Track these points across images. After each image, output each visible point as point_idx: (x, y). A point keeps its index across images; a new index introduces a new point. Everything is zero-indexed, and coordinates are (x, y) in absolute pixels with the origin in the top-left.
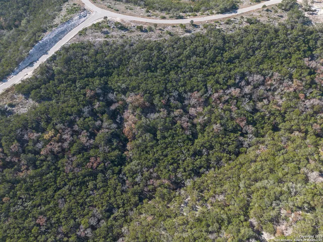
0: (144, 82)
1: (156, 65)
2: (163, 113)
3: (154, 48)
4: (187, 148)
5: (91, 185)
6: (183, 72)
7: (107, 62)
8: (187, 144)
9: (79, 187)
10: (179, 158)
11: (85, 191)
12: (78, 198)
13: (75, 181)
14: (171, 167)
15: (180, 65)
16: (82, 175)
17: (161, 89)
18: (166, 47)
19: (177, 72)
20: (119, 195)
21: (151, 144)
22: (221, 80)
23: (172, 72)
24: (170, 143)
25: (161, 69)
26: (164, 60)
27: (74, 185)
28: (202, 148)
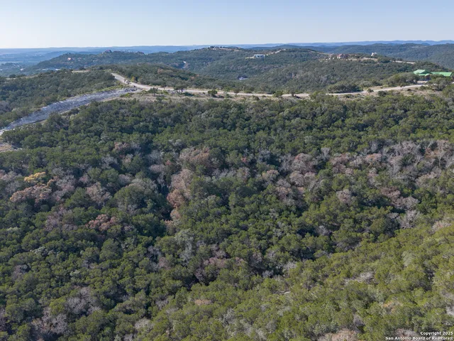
4: (286, 221)
5: (87, 253)
8: (287, 216)
10: (269, 233)
13: (58, 243)
15: (273, 126)
16: (75, 235)
19: (269, 133)
21: (216, 210)
22: (344, 145)
23: (260, 133)
24: (253, 212)
25: (243, 129)
26: (248, 119)
28: (317, 224)
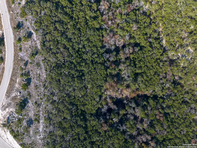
0: (96, 81)
1: (77, 70)
2: (122, 67)
3: (59, 72)
4: (148, 52)
6: (84, 47)
7: (72, 116)
8: (145, 51)
9: (174, 123)
11: (176, 119)
12: (180, 123)
14: (161, 64)
15: (77, 49)
16: (168, 123)
17: (103, 67)
18: (57, 61)
19: (83, 52)
20: (177, 97)
22: (93, 15)
23: (85, 57)
25: (81, 66)
26: (72, 63)
27: (173, 127)
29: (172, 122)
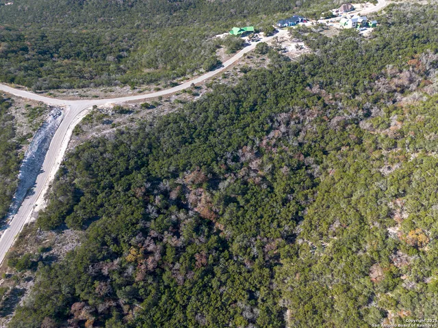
0: (192, 156)
1: (191, 135)
5: (215, 283)
6: (220, 134)
7: (136, 151)
9: (204, 293)
10: (274, 213)
11: (214, 293)
12: (213, 303)
13: (196, 289)
14: (274, 225)
15: (213, 128)
17: (213, 155)
18: (188, 115)
20: (249, 277)
21: (240, 212)
22: (257, 128)
24: (256, 203)
27: (198, 293)
28: (286, 194)
29: (205, 286)
